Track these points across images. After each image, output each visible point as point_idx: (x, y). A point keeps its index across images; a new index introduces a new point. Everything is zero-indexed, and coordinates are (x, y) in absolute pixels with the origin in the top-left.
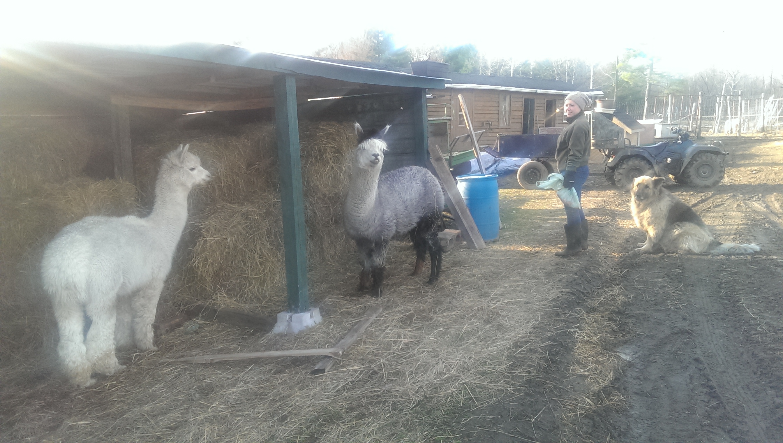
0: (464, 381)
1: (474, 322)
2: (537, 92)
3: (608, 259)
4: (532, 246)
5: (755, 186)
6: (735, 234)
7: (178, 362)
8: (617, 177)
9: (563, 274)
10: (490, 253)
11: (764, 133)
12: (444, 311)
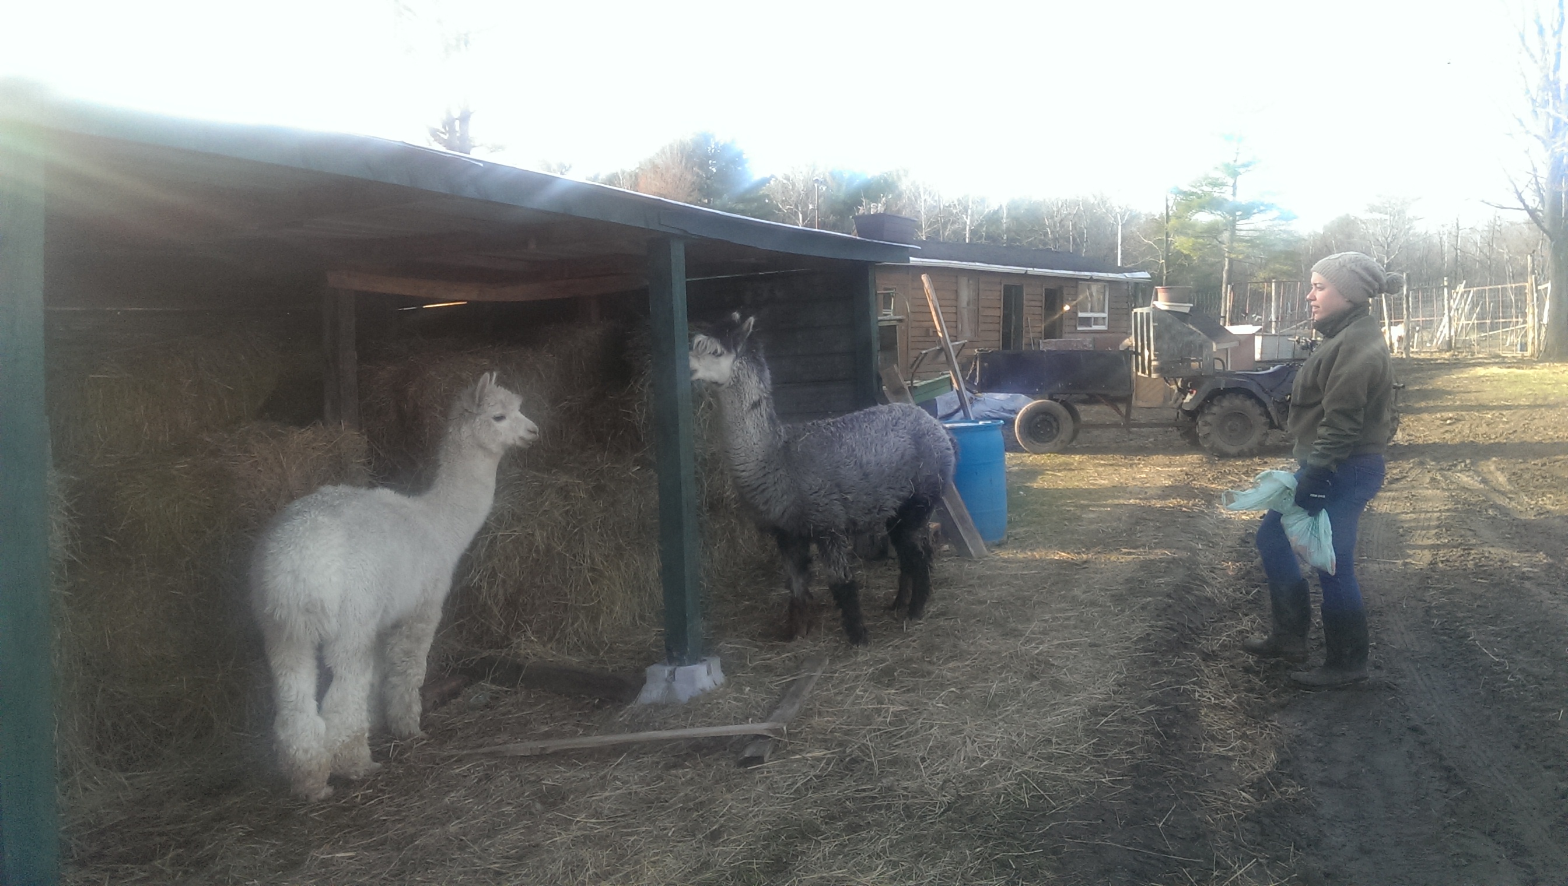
0: (1020, 770)
1: (1007, 677)
2: (1029, 273)
3: (1217, 572)
4: (1073, 551)
5: (1456, 446)
6: (1438, 527)
7: (477, 754)
8: (1202, 430)
9: (1144, 597)
10: (1000, 564)
11: (1452, 352)
12: (948, 660)
